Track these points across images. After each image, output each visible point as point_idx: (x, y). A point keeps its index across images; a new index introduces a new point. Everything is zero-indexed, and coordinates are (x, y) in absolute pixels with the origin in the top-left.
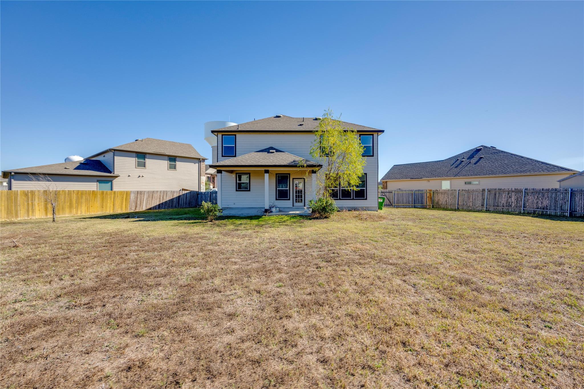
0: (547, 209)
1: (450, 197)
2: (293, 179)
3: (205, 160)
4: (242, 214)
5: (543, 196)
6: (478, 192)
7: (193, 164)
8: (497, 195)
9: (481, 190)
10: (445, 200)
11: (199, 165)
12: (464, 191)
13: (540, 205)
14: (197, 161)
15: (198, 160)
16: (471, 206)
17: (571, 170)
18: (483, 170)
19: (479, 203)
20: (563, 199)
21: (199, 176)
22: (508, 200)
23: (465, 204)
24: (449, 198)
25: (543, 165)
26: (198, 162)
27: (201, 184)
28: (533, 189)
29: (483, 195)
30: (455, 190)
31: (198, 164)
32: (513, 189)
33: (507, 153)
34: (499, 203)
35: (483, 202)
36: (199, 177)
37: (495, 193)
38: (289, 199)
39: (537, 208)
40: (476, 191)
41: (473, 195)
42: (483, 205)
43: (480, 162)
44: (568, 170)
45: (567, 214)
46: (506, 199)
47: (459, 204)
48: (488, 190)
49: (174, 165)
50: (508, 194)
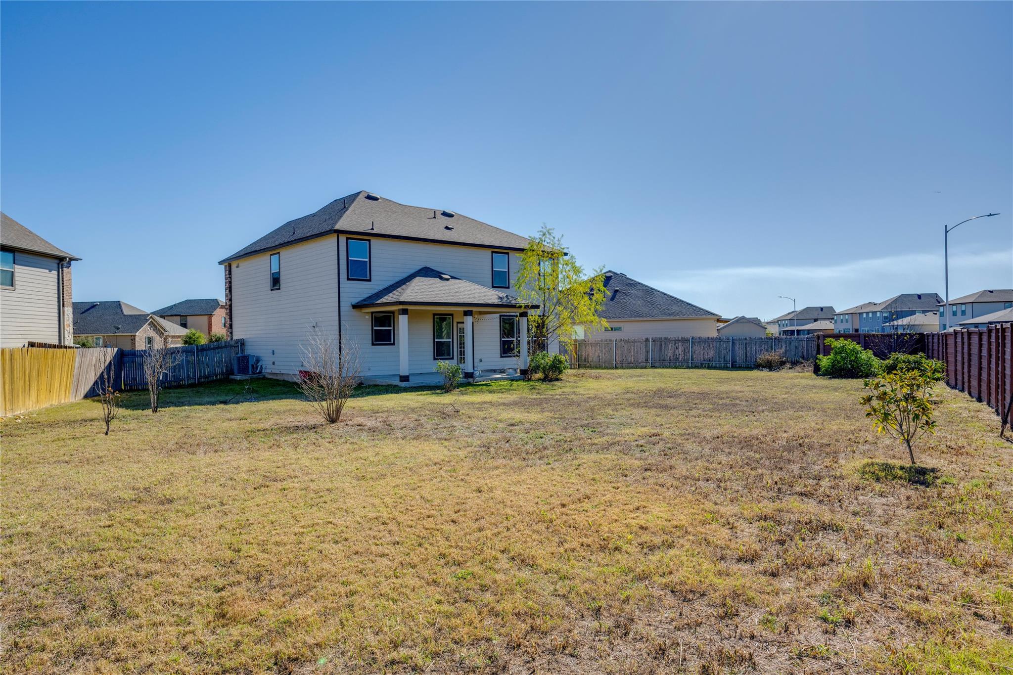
0: (713, 361)
1: (604, 350)
2: (458, 323)
3: (73, 262)
4: (439, 382)
5: (709, 346)
6: (640, 342)
7: (47, 271)
8: (663, 346)
9: (644, 340)
10: (597, 354)
11: (58, 275)
12: (622, 342)
13: (707, 357)
14: (54, 263)
15: (57, 261)
16: (632, 362)
17: (716, 315)
18: (626, 310)
19: (642, 358)
20: (726, 349)
21: (59, 306)
22: (674, 352)
23: (625, 359)
24: (602, 351)
25: (689, 307)
26: (56, 265)
27: (64, 328)
28: (700, 338)
29: (646, 346)
30: (610, 340)
31: (56, 272)
32: (680, 339)
33: (646, 286)
34: (666, 356)
35: (647, 356)
36: (59, 310)
37: (661, 342)
38: (453, 358)
39: (704, 361)
40: (638, 342)
41: (634, 346)
42: (647, 360)
43: (617, 297)
44: (714, 314)
45: (730, 365)
46: (672, 351)
47: (617, 359)
48: (652, 339)
49: (9, 276)
50: (675, 344)
